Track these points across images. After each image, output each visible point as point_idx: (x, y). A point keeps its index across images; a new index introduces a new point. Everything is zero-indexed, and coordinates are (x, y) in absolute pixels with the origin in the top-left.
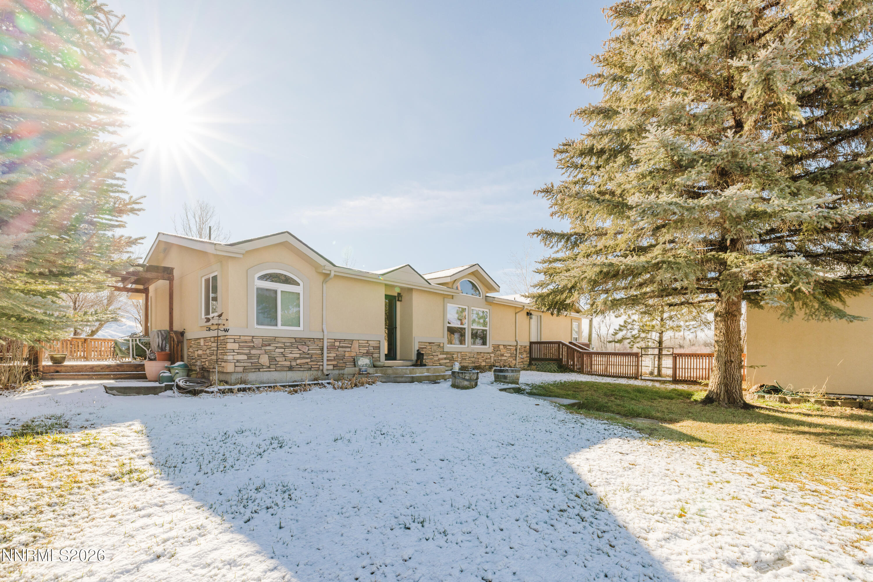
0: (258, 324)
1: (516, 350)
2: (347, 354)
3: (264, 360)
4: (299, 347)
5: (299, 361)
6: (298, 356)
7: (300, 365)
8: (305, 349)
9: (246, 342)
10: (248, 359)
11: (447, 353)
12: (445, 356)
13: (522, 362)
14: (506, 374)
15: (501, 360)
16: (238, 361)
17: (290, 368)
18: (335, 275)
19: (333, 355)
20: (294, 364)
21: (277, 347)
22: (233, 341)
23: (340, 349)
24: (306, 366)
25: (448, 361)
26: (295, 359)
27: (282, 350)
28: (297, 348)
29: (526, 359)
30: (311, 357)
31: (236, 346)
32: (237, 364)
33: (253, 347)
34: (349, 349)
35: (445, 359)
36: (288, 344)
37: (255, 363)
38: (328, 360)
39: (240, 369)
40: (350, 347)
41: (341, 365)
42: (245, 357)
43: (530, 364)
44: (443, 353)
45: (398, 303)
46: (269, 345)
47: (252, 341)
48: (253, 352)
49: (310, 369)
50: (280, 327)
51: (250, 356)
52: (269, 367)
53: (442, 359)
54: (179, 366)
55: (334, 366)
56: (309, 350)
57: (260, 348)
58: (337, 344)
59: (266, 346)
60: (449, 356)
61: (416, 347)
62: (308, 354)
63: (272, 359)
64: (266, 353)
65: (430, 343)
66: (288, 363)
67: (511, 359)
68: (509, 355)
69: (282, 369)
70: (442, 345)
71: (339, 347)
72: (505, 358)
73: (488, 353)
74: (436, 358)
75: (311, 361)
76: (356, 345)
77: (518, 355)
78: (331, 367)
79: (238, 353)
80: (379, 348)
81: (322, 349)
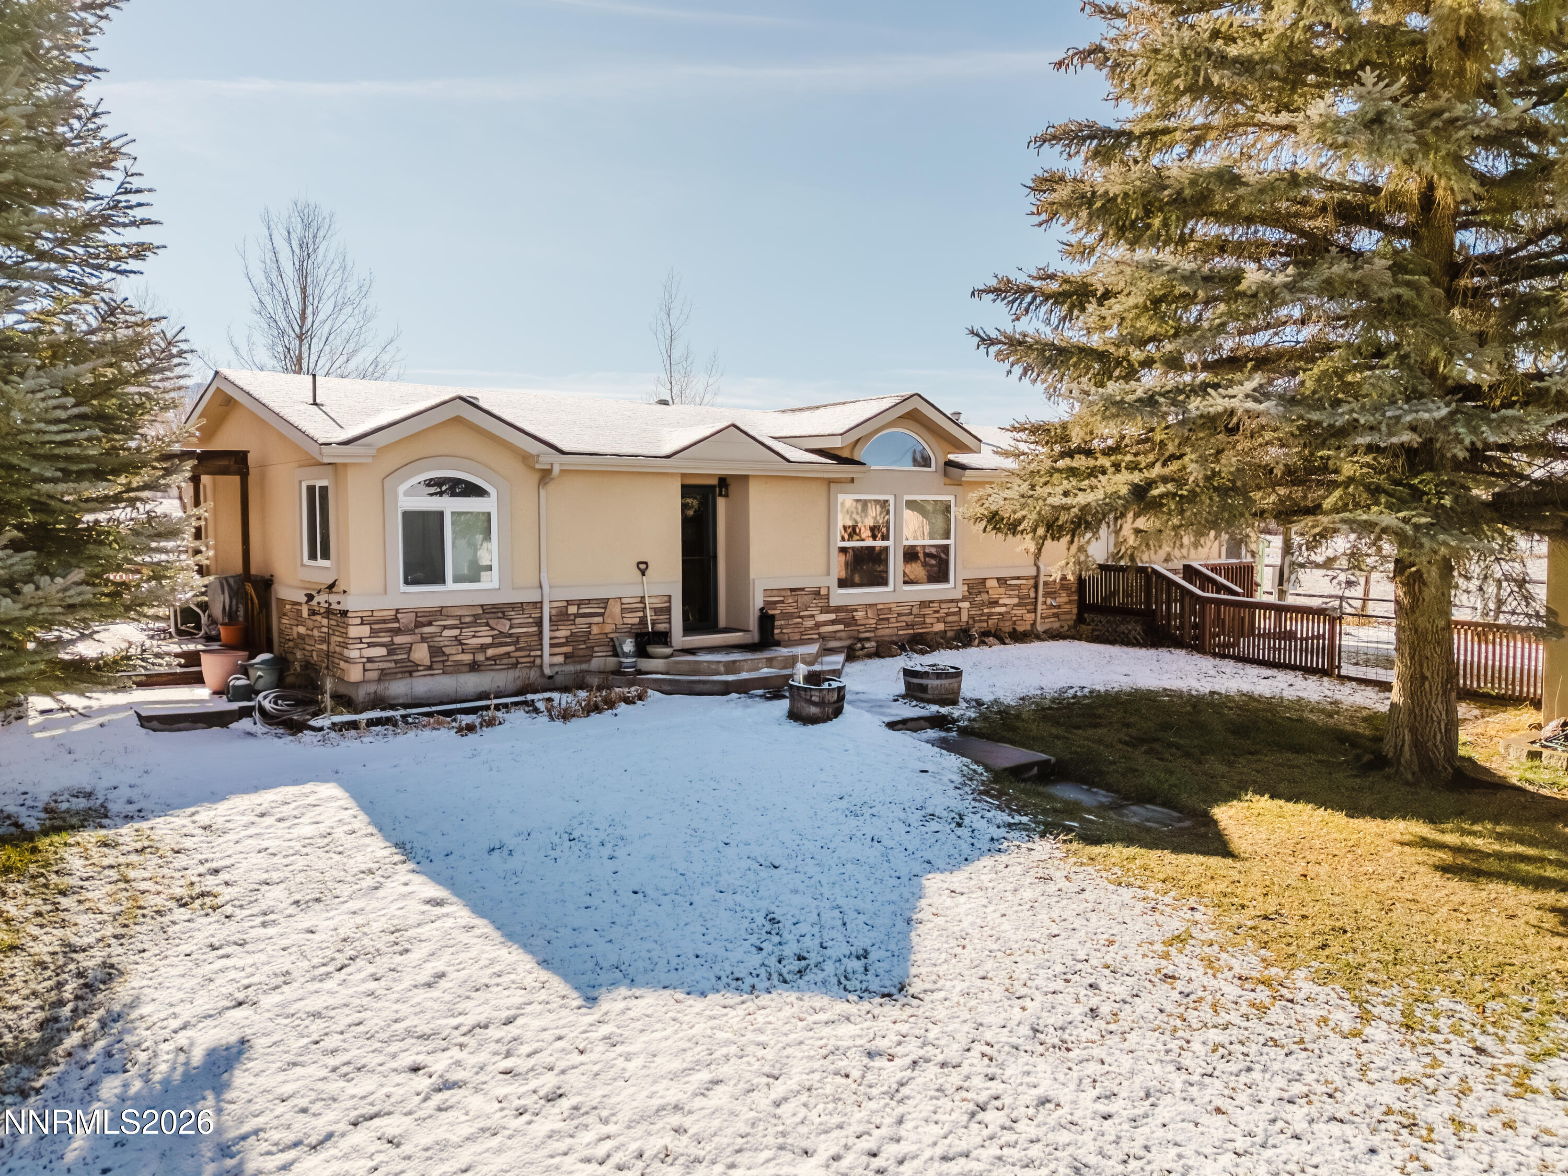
0: (407, 582)
1: (1036, 587)
2: (595, 630)
3: (421, 654)
4: (492, 622)
5: (490, 652)
6: (489, 640)
7: (493, 658)
8: (504, 626)
9: (384, 621)
10: (389, 654)
11: (838, 609)
12: (832, 616)
13: (1056, 615)
14: (924, 681)
15: (990, 615)
16: (370, 660)
17: (474, 667)
18: (562, 471)
19: (563, 633)
20: (480, 657)
21: (445, 627)
22: (358, 621)
23: (578, 620)
24: (505, 661)
25: (841, 627)
26: (483, 648)
27: (456, 632)
28: (487, 624)
29: (1067, 608)
30: (517, 642)
31: (365, 631)
32: (368, 666)
33: (398, 631)
34: (600, 619)
35: (833, 622)
36: (468, 619)
37: (402, 661)
38: (552, 646)
39: (374, 675)
40: (602, 615)
41: (581, 653)
42: (382, 651)
43: (1080, 619)
44: (826, 610)
45: (721, 503)
46: (430, 624)
47: (396, 620)
48: (399, 640)
49: (515, 666)
50: (450, 585)
51: (392, 649)
52: (430, 668)
53: (826, 623)
54: (263, 662)
55: (567, 656)
56: (511, 627)
57: (410, 632)
58: (573, 610)
59: (424, 625)
60: (842, 615)
61: (758, 601)
62: (510, 635)
63: (436, 651)
64: (423, 639)
65: (792, 590)
66: (467, 658)
67: (1019, 611)
68: (1016, 601)
69: (458, 669)
70: (823, 592)
71: (577, 615)
72: (1003, 609)
73: (952, 601)
74: (810, 623)
75: (517, 650)
76: (615, 609)
77: (1041, 599)
78: (560, 659)
79: (370, 645)
80: (668, 610)
81: (539, 623)
